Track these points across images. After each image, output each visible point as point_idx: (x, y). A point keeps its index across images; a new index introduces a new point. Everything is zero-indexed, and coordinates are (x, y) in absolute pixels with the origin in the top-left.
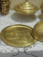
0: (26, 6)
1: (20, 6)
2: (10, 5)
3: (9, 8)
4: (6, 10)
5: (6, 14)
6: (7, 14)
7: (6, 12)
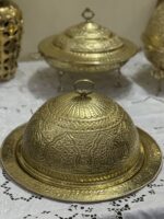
0: (90, 36)
1: (65, 38)
2: (20, 37)
3: (18, 52)
4: (6, 61)
5: (6, 76)
6: (9, 76)
7: (6, 68)
